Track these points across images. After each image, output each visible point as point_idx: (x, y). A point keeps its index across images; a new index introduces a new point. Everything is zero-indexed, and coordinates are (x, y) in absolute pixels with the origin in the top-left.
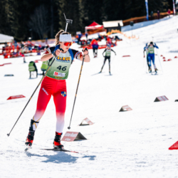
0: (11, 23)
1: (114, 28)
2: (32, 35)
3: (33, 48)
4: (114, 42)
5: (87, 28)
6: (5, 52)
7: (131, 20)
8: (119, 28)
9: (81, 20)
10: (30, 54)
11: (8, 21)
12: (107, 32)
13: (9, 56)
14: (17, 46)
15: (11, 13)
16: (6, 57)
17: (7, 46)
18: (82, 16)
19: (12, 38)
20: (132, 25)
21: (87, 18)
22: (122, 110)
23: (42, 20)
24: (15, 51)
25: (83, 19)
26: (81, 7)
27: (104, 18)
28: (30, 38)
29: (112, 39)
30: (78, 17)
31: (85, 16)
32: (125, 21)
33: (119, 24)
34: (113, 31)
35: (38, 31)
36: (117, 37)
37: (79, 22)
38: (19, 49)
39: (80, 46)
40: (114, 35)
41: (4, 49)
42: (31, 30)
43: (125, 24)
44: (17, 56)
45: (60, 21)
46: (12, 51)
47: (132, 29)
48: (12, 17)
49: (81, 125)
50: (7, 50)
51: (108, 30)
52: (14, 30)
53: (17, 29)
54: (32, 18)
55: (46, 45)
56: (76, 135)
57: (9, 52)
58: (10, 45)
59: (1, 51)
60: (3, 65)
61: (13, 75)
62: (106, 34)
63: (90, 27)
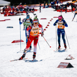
3: (23, 10)
6: (5, 12)
10: (21, 14)
13: (7, 15)
14: (12, 8)
16: (5, 15)
17: (6, 8)
19: (9, 3)
24: (12, 11)
28: (21, 3)
38: (14, 10)
39: (55, 9)
46: (9, 11)
50: (6, 10)
55: (32, 8)
56: (68, 64)
57: (8, 12)
58: (8, 7)
59: (2, 11)
60: (5, 20)
61: (12, 27)
62: (72, 2)
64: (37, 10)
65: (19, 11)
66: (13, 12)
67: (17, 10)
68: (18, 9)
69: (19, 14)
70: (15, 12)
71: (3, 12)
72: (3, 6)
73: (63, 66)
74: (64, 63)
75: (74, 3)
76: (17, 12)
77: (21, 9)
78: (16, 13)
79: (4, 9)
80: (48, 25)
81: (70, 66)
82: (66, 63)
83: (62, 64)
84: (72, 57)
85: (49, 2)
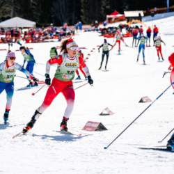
0: (33, 9)
1: (135, 18)
2: (53, 21)
5: (108, 16)
6: (27, 36)
7: (152, 11)
8: (139, 18)
9: (102, 8)
10: (51, 40)
11: (31, 6)
12: (128, 22)
13: (30, 41)
14: (38, 31)
16: (27, 42)
18: (104, 4)
19: (34, 23)
20: (153, 15)
21: (108, 7)
23: (64, 7)
24: (37, 36)
25: (104, 7)
27: (125, 8)
28: (52, 24)
30: (100, 5)
31: (107, 5)
33: (140, 14)
34: (134, 21)
35: (60, 18)
36: (137, 27)
37: (101, 10)
38: (40, 34)
39: (100, 34)
40: (135, 25)
41: (26, 34)
42: (53, 16)
43: (145, 15)
44: (39, 41)
47: (152, 20)
49: (101, 114)
51: (129, 19)
52: (36, 15)
53: (39, 14)
54: (54, 5)
56: (97, 125)
59: (23, 35)
62: (127, 24)
63: (112, 16)
64: (74, 35)
65: (49, 36)
66: (39, 37)
67: (45, 34)
68: (47, 33)
70: (41, 37)
73: (91, 127)
74: (92, 123)
75: (129, 25)
76: (45, 37)
77: (51, 32)
78: (44, 39)
80: (87, 58)
81: (101, 128)
82: (96, 123)
83: (90, 125)
84: (110, 112)
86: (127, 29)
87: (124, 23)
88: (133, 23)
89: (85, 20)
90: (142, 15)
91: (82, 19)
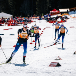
1: (65, 12)
3: (23, 21)
4: (65, 19)
5: (50, 12)
6: (8, 22)
7: (74, 8)
8: (67, 12)
10: (21, 24)
13: (10, 25)
14: (14, 20)
15: (11, 3)
16: (9, 25)
18: (48, 5)
19: (12, 16)
22: (74, 54)
23: (27, 7)
24: (13, 22)
26: (48, 1)
28: (21, 16)
29: (64, 18)
30: (46, 6)
31: (50, 6)
32: (71, 9)
33: (68, 10)
34: (64, 14)
38: (15, 21)
39: (47, 21)
42: (21, 12)
43: (71, 11)
44: (15, 25)
45: (37, 7)
46: (12, 22)
47: (74, 13)
48: (11, 5)
50: (9, 22)
51: (62, 13)
52: (12, 11)
53: (14, 11)
55: (30, 20)
56: (57, 64)
57: (10, 23)
58: (10, 19)
60: (8, 29)
61: (14, 35)
62: (61, 16)
63: (53, 11)
64: (33, 21)
65: (20, 22)
66: (15, 23)
67: (18, 21)
69: (19, 24)
70: (16, 23)
71: (7, 23)
72: (6, 18)
73: (53, 65)
74: (54, 63)
75: (62, 16)
77: (21, 20)
78: (17, 24)
79: (7, 20)
80: (42, 33)
81: (59, 65)
82: (56, 63)
83: (53, 64)
84: (60, 58)
85: (43, 15)
86: (61, 18)
87: (59, 15)
88: (64, 15)
89: (38, 14)
90: (69, 11)
91: (37, 13)
